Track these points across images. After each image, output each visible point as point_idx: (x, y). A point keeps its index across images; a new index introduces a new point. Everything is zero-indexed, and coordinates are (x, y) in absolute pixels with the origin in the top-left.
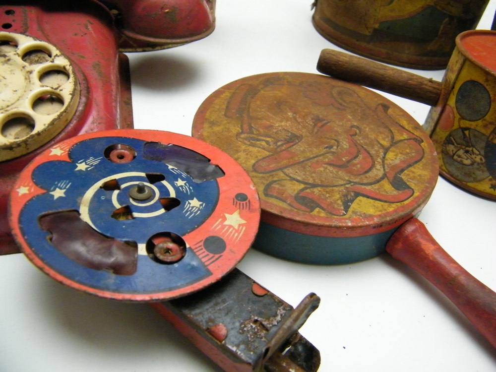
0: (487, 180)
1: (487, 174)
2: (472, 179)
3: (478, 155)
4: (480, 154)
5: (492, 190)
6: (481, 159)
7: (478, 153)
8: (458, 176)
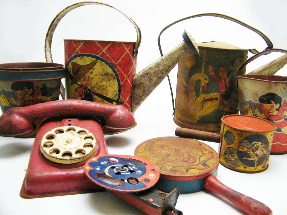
0: (241, 165)
1: (241, 163)
3: (235, 156)
4: (236, 156)
5: (244, 169)
6: (237, 157)
7: (235, 155)
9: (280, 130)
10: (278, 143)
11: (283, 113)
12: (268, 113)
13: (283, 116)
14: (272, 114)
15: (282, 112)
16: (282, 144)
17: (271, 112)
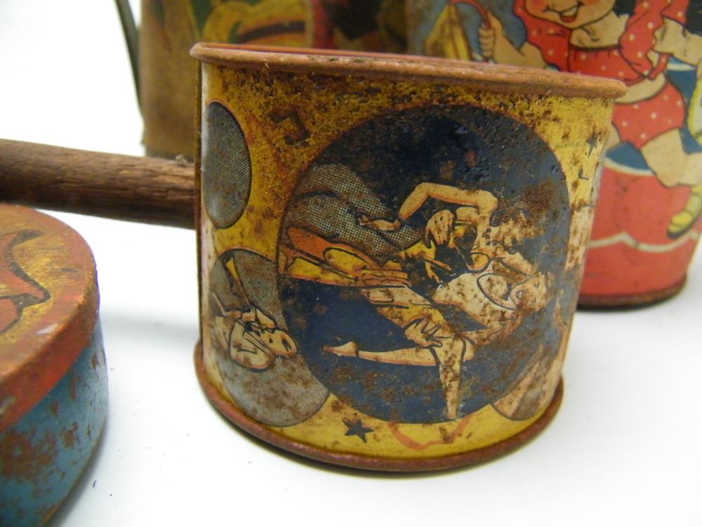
0: (326, 409)
1: (318, 390)
2: (285, 414)
3: (273, 331)
4: (276, 328)
5: (355, 439)
6: (285, 342)
7: (270, 323)
8: (255, 410)
9: (639, 152)
10: (624, 238)
11: (658, 34)
12: (566, 33)
13: (661, 54)
14: (588, 42)
15: (650, 26)
16: (644, 247)
17: (581, 27)
